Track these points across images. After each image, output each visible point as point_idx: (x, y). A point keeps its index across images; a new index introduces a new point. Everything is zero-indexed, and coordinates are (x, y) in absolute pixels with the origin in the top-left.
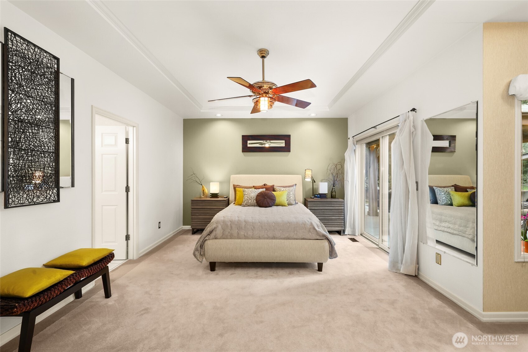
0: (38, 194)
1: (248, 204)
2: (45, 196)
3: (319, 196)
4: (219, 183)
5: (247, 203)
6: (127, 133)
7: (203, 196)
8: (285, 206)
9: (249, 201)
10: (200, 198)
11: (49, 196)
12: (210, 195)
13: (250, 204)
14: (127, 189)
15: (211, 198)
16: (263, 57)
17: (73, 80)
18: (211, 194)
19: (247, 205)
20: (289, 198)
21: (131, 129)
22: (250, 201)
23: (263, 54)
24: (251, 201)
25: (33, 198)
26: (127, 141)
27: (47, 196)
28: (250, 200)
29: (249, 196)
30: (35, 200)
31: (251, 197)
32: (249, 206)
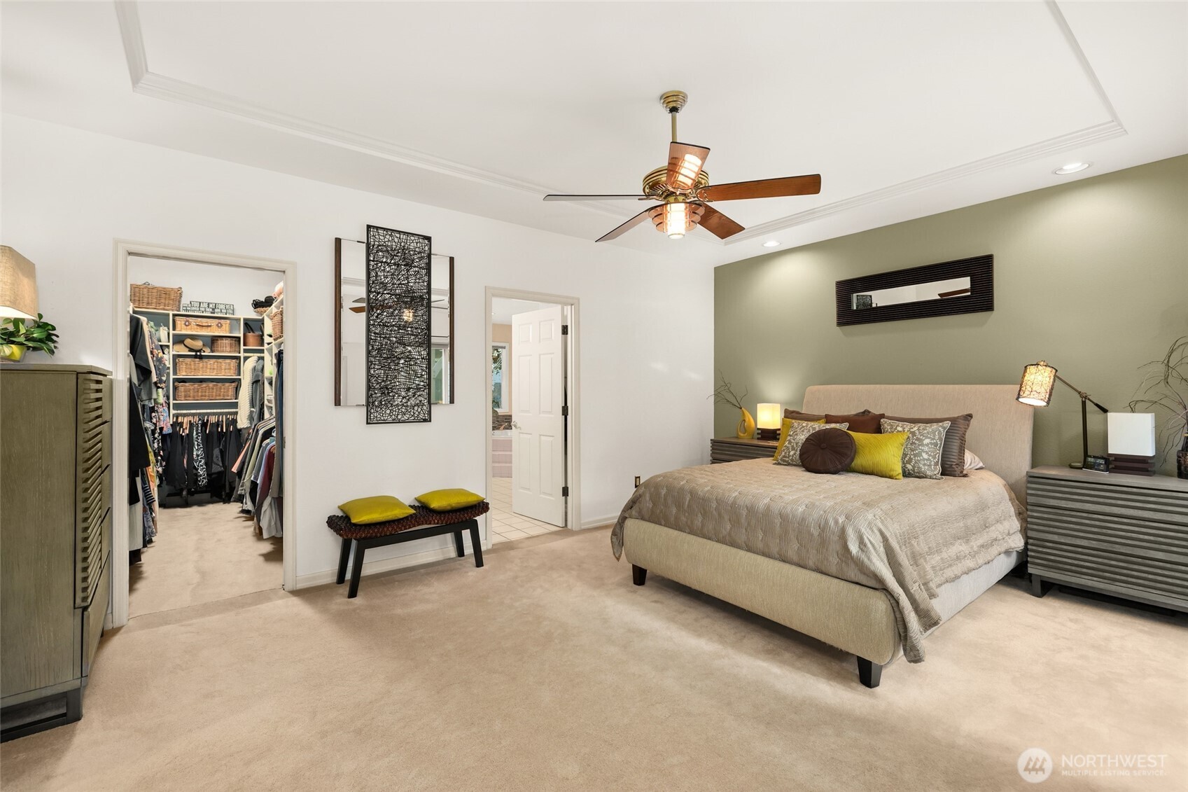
0: (403, 410)
1: (787, 459)
2: (412, 414)
3: (1102, 461)
4: (779, 405)
5: (786, 457)
6: (564, 317)
7: (744, 433)
8: (891, 477)
9: (789, 452)
10: (737, 438)
11: (417, 413)
12: (758, 434)
13: (792, 460)
14: (565, 411)
15: (758, 439)
16: (674, 110)
17: (452, 260)
18: (760, 431)
19: (784, 461)
20: (915, 455)
21: (568, 309)
22: (792, 453)
23: (673, 104)
24: (795, 454)
25: (398, 415)
26: (565, 330)
27: (414, 413)
28: (793, 449)
29: (794, 440)
30: (399, 417)
31: (797, 444)
32: (789, 464)
